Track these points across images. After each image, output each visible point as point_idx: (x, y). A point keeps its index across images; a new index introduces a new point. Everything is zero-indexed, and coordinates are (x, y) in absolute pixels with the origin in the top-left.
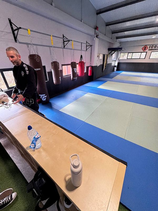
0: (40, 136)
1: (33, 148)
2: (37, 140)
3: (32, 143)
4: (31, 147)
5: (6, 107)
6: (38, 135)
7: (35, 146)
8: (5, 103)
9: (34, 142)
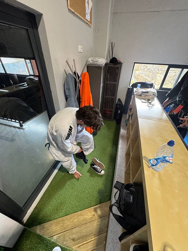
0: (172, 163)
1: (152, 164)
2: (164, 161)
3: (156, 159)
4: (151, 161)
5: (149, 105)
6: (171, 158)
7: (156, 165)
8: (149, 102)
9: (159, 161)
